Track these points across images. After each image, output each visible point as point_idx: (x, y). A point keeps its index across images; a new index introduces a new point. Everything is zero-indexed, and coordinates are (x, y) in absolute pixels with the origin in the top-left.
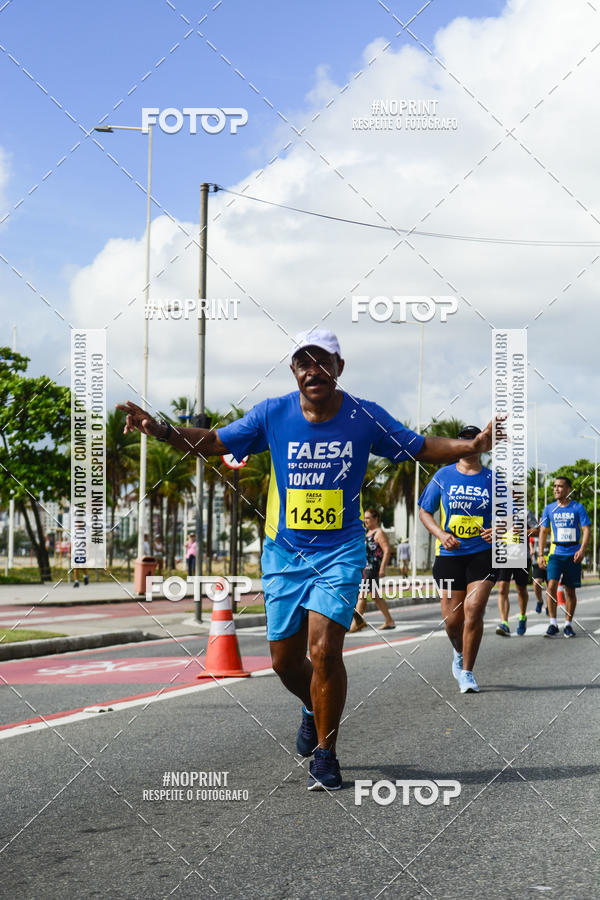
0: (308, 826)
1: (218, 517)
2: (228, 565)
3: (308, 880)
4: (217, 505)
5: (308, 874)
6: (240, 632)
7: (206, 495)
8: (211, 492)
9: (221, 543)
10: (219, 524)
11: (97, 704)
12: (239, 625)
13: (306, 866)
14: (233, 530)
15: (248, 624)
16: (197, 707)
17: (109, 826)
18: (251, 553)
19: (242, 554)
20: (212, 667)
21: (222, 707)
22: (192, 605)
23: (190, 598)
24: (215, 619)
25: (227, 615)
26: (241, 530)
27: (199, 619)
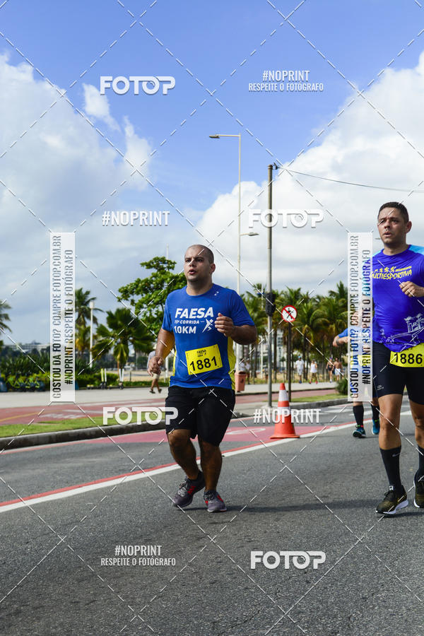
4: (279, 342)
8: (276, 335)
9: (282, 363)
15: (298, 408)
20: (278, 433)
21: (284, 454)
22: (267, 398)
23: (266, 393)
24: (280, 406)
25: (286, 404)
26: (293, 356)
27: (271, 405)
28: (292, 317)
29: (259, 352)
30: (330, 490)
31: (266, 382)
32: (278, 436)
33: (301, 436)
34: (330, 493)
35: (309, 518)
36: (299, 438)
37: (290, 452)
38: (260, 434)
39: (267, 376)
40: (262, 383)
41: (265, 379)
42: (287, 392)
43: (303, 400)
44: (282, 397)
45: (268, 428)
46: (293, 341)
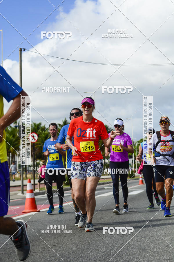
2: (32, 175)
6: (36, 197)
9: (30, 168)
12: (35, 194)
14: (34, 163)
20: (27, 209)
21: (30, 221)
22: (20, 188)
23: (20, 186)
24: (27, 193)
25: (32, 191)
26: (36, 163)
27: (23, 193)
28: (35, 140)
29: (16, 161)
30: (57, 242)
31: (20, 179)
32: (27, 211)
33: (41, 211)
34: (57, 244)
35: (44, 259)
36: (39, 211)
37: (34, 220)
38: (17, 210)
39: (20, 175)
40: (18, 179)
41: (19, 178)
42: (32, 185)
43: (43, 189)
44: (29, 187)
45: (21, 206)
46: (37, 154)
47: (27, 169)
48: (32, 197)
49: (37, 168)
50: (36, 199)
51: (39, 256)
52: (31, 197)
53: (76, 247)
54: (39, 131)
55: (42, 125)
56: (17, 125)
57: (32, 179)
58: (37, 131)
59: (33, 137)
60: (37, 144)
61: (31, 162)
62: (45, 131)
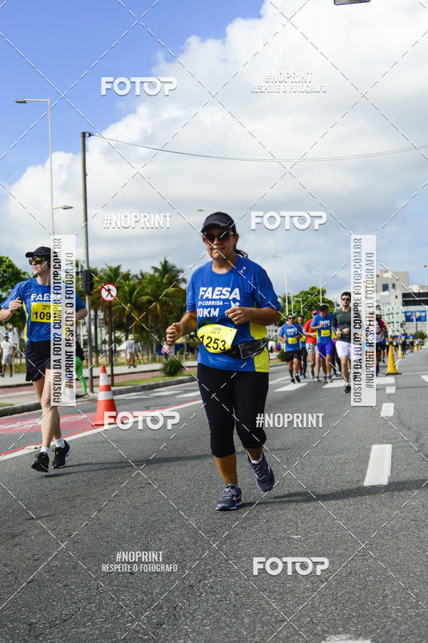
0: (159, 509)
1: (101, 330)
2: (108, 359)
3: (160, 540)
4: (100, 323)
5: (160, 536)
6: (116, 397)
7: (92, 317)
8: (96, 316)
9: (103, 345)
10: (101, 334)
11: (33, 444)
12: (115, 393)
13: (159, 532)
14: (110, 337)
15: (121, 392)
16: (92, 443)
17: (42, 515)
18: (121, 351)
19: (115, 351)
20: (100, 419)
24: (101, 391)
25: (108, 388)
26: (115, 337)
27: (92, 391)
32: (100, 423)
42: (109, 376)
43: (127, 384)
44: (103, 381)
45: (89, 414)
46: (115, 321)
47: (99, 348)
48: (109, 398)
49: (117, 345)
50: (116, 402)
51: (125, 502)
52: (107, 399)
53: (189, 486)
54: (118, 280)
55: (123, 270)
56: (80, 270)
57: (107, 366)
58: (115, 281)
59: (109, 291)
60: (115, 305)
61: (106, 335)
62: (129, 281)
